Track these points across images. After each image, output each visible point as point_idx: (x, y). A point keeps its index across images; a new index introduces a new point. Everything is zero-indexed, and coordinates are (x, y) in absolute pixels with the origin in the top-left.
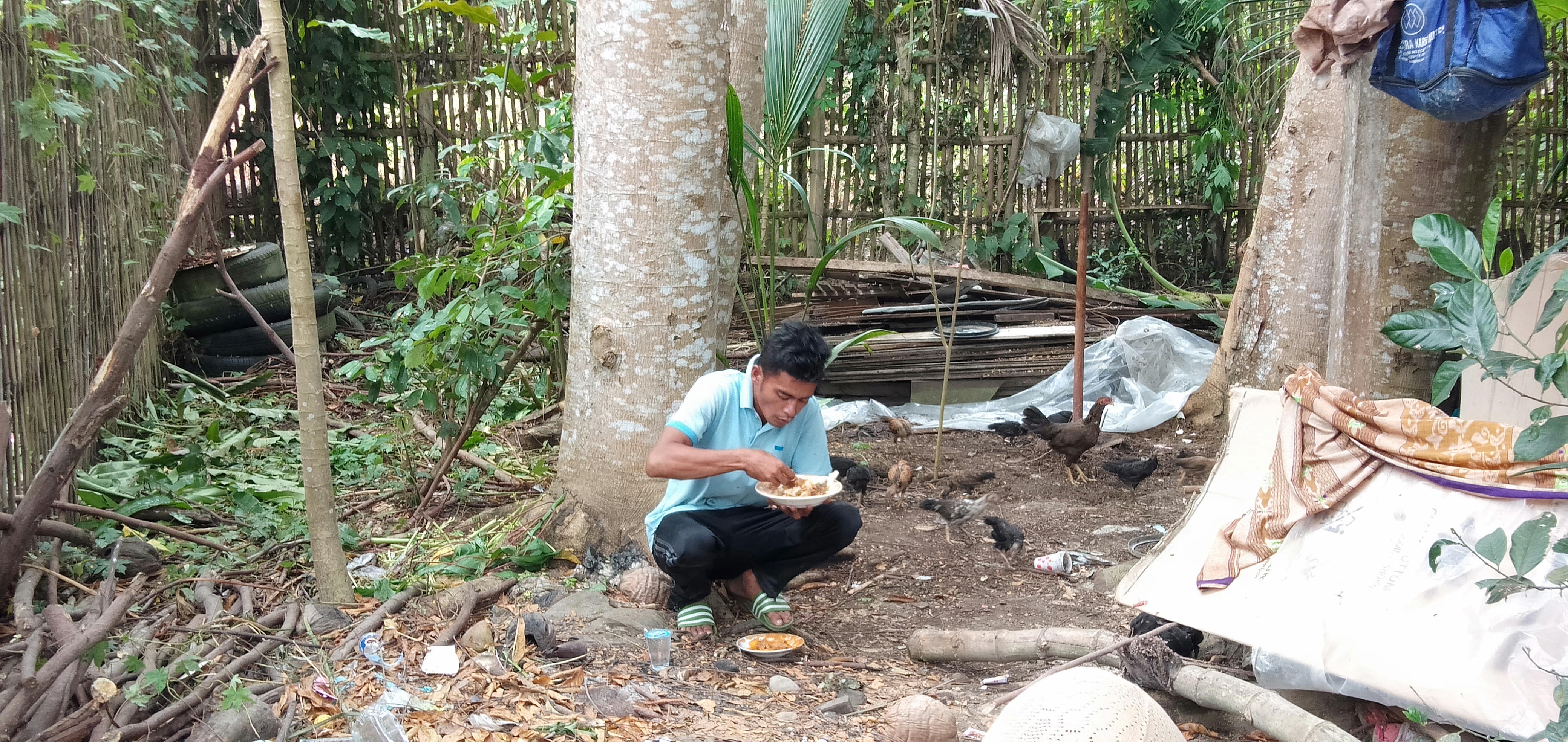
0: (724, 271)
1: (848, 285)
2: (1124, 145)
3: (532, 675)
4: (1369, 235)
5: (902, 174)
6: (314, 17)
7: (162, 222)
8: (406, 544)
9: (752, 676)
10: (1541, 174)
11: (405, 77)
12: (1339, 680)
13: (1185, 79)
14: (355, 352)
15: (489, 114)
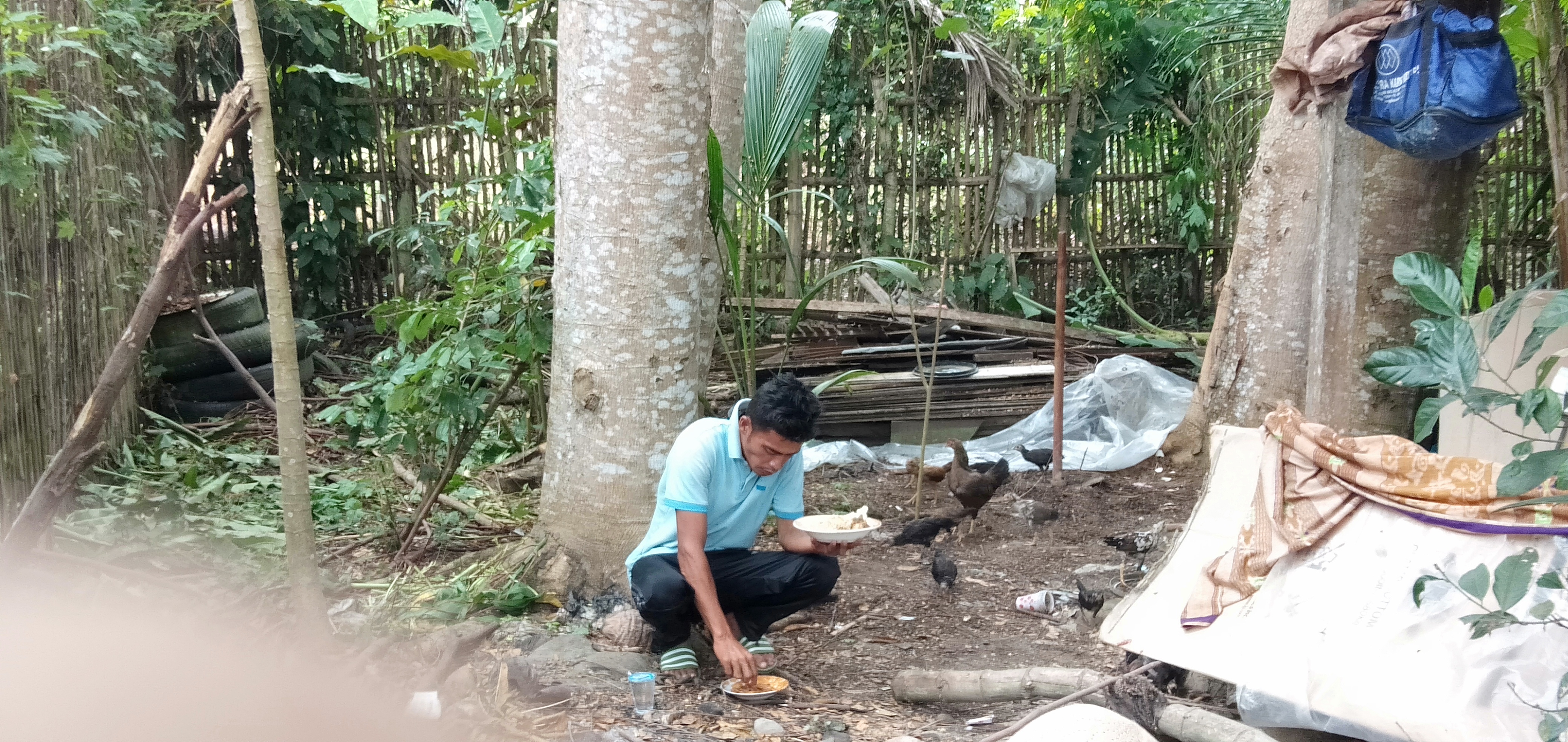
0: (704, 313)
1: (827, 325)
2: (1099, 185)
3: (515, 720)
4: (1346, 273)
5: (879, 214)
6: (292, 63)
7: (141, 269)
8: (386, 589)
9: (737, 719)
10: (1512, 210)
11: (383, 122)
12: (1323, 717)
13: (1159, 119)
14: (334, 397)
15: (467, 157)
